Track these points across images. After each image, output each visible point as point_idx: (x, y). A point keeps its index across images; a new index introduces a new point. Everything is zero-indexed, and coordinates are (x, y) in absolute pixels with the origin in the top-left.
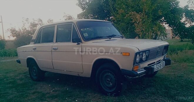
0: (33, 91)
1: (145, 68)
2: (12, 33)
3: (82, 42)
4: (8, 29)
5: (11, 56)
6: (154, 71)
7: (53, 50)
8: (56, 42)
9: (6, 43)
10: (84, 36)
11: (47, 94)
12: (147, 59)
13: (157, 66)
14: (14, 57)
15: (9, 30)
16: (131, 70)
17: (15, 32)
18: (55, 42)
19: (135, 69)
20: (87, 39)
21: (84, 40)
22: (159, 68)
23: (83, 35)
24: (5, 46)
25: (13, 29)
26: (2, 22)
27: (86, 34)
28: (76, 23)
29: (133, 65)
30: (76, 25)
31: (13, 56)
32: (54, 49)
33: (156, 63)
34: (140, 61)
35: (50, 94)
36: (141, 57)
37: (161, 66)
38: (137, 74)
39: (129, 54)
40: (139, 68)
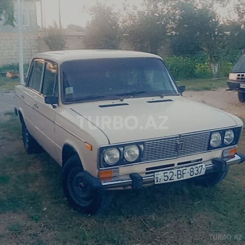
7: (35, 108)
10: (65, 92)
12: (141, 158)
16: (95, 176)
21: (62, 102)
22: (175, 177)
23: (64, 89)
27: (72, 88)
28: (61, 65)
29: (98, 168)
33: (177, 166)
34: (118, 162)
36: (122, 154)
37: (184, 175)
38: (100, 185)
39: (92, 148)
40: (114, 174)
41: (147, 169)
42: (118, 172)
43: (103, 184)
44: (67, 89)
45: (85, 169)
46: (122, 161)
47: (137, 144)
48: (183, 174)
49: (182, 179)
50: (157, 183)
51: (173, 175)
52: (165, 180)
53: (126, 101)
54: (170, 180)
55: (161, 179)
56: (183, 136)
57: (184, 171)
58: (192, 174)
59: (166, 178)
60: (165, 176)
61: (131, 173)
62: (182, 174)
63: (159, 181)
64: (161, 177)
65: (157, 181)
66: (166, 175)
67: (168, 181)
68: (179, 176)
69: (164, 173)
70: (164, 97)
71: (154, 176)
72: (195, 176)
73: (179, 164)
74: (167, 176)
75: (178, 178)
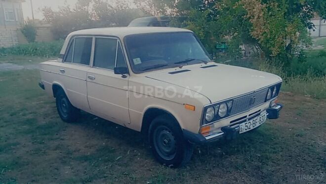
0: (56, 143)
1: (223, 129)
3: (129, 75)
5: (45, 56)
6: (240, 133)
7: (88, 80)
8: (94, 65)
10: (133, 63)
11: (75, 151)
12: (228, 113)
13: (246, 125)
14: (49, 57)
16: (197, 132)
18: (92, 66)
19: (203, 132)
20: (139, 70)
21: (133, 71)
22: (252, 126)
23: (132, 60)
24: (36, 37)
27: (139, 59)
28: (124, 39)
29: (201, 125)
30: (123, 42)
31: (47, 57)
32: (89, 77)
33: (248, 117)
34: (213, 119)
35: (80, 151)
36: (216, 111)
37: (256, 123)
38: (204, 140)
39: (194, 108)
40: (211, 129)
41: (231, 122)
42: (213, 126)
43: (207, 138)
44: (134, 60)
45: (183, 127)
46: (217, 117)
47: (226, 102)
49: (255, 127)
50: (242, 132)
52: (246, 129)
53: (184, 68)
56: (255, 92)
58: (260, 122)
61: (222, 126)
64: (243, 128)
67: (248, 130)
70: (208, 64)
71: (239, 126)
73: (250, 115)
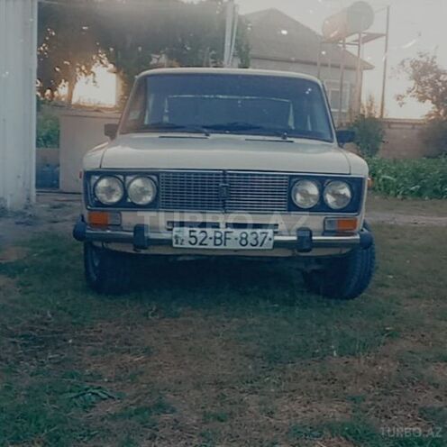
2: (419, 83)
4: (402, 63)
9: (387, 131)
15: (408, 64)
17: (431, 76)
24: (381, 146)
25: (424, 59)
26: (386, 35)
37: (227, 241)
40: (111, 221)
47: (149, 176)
48: (226, 238)
49: (222, 247)
50: (177, 246)
51: (206, 237)
52: (191, 243)
54: (201, 244)
55: (183, 240)
56: (230, 174)
57: (228, 236)
58: (244, 242)
59: (193, 240)
60: (191, 237)
62: (223, 238)
63: (180, 241)
64: (183, 237)
65: (177, 243)
66: (192, 234)
67: (197, 246)
68: (218, 242)
69: (190, 231)
71: (173, 233)
72: (249, 247)
74: (195, 237)
75: (215, 245)
